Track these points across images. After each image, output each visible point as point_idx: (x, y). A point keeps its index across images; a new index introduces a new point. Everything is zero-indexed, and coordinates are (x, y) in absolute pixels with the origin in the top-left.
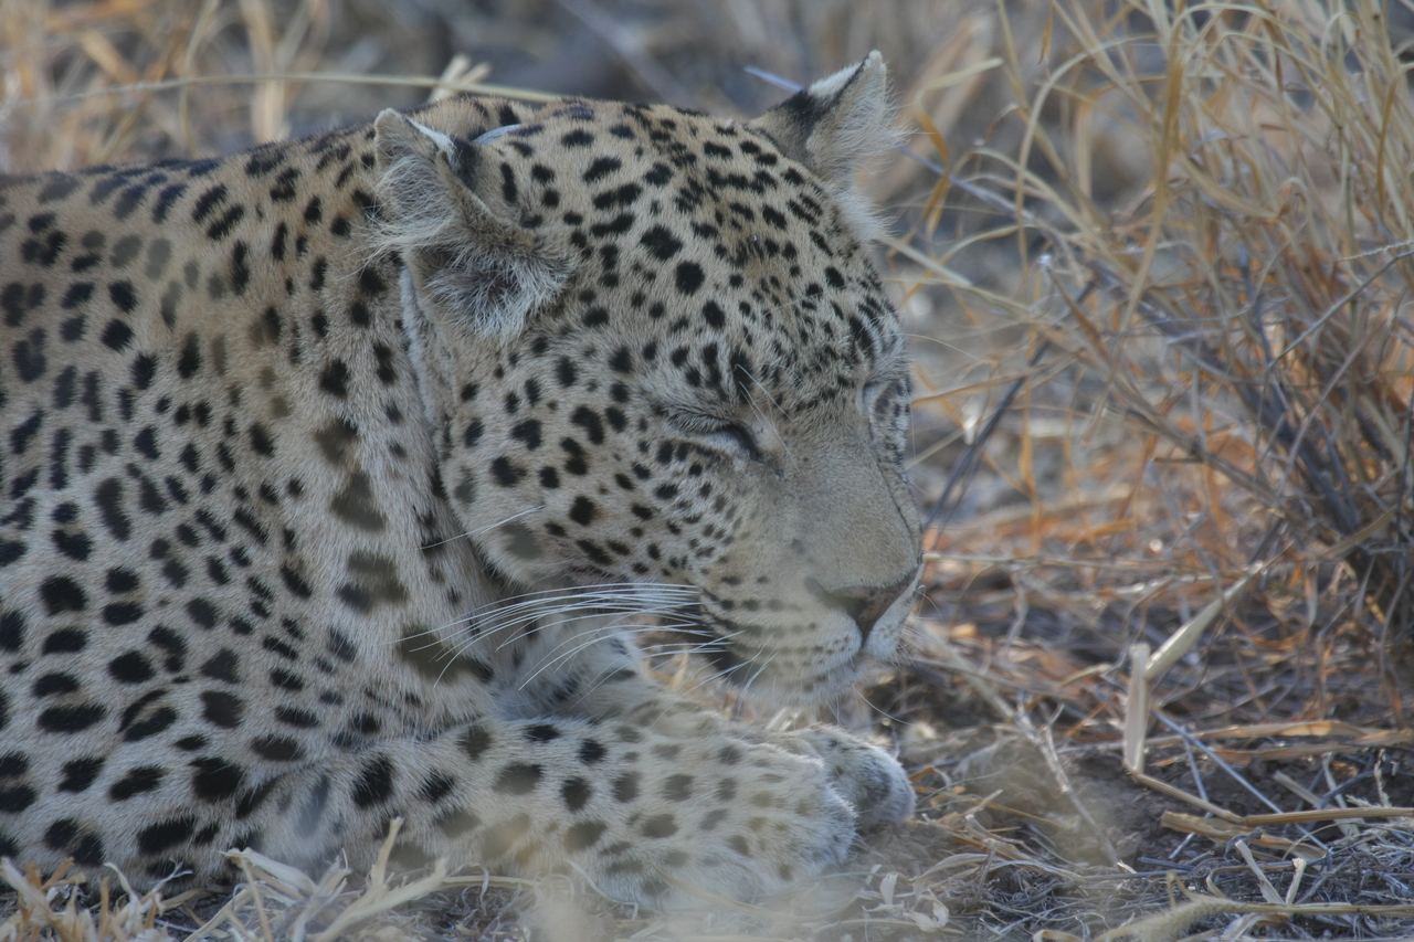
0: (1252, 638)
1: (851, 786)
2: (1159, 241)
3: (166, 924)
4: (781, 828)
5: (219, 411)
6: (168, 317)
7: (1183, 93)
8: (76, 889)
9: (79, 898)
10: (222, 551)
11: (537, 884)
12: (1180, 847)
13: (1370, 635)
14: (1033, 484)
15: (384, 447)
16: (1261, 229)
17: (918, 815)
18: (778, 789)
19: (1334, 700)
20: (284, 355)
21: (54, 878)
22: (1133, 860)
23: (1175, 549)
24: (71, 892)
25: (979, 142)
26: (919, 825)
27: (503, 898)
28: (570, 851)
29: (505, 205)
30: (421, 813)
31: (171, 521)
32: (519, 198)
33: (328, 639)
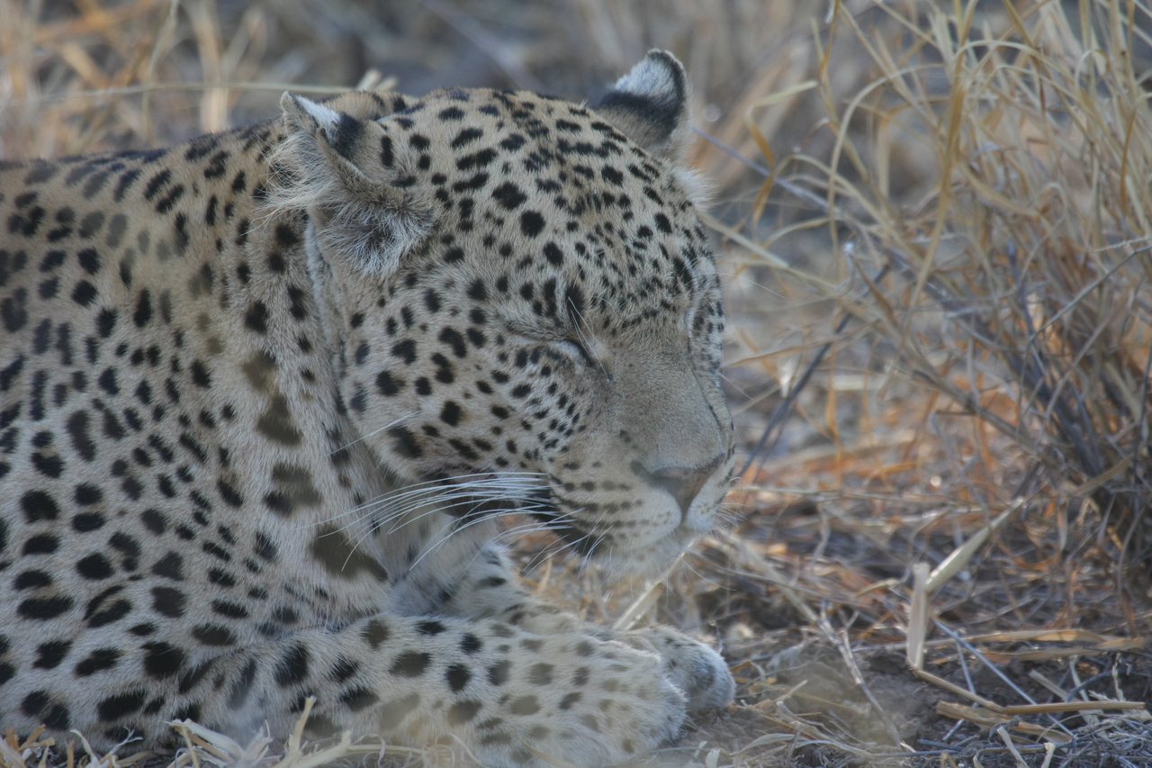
0: (1012, 561)
1: (682, 676)
2: (942, 233)
4: (625, 708)
5: (167, 353)
6: (126, 277)
7: (963, 113)
8: (47, 749)
9: (49, 757)
10: (170, 470)
11: (425, 752)
12: (952, 731)
13: (1110, 559)
14: (836, 430)
15: (297, 373)
16: (1027, 225)
17: (738, 701)
18: (623, 677)
19: (1079, 612)
20: (215, 301)
21: (29, 740)
22: (913, 741)
23: (952, 485)
24: (43, 752)
25: (797, 149)
26: (738, 709)
27: (397, 763)
28: (452, 724)
29: (382, 169)
30: (330, 691)
31: (129, 445)
32: (396, 164)
33: (255, 542)
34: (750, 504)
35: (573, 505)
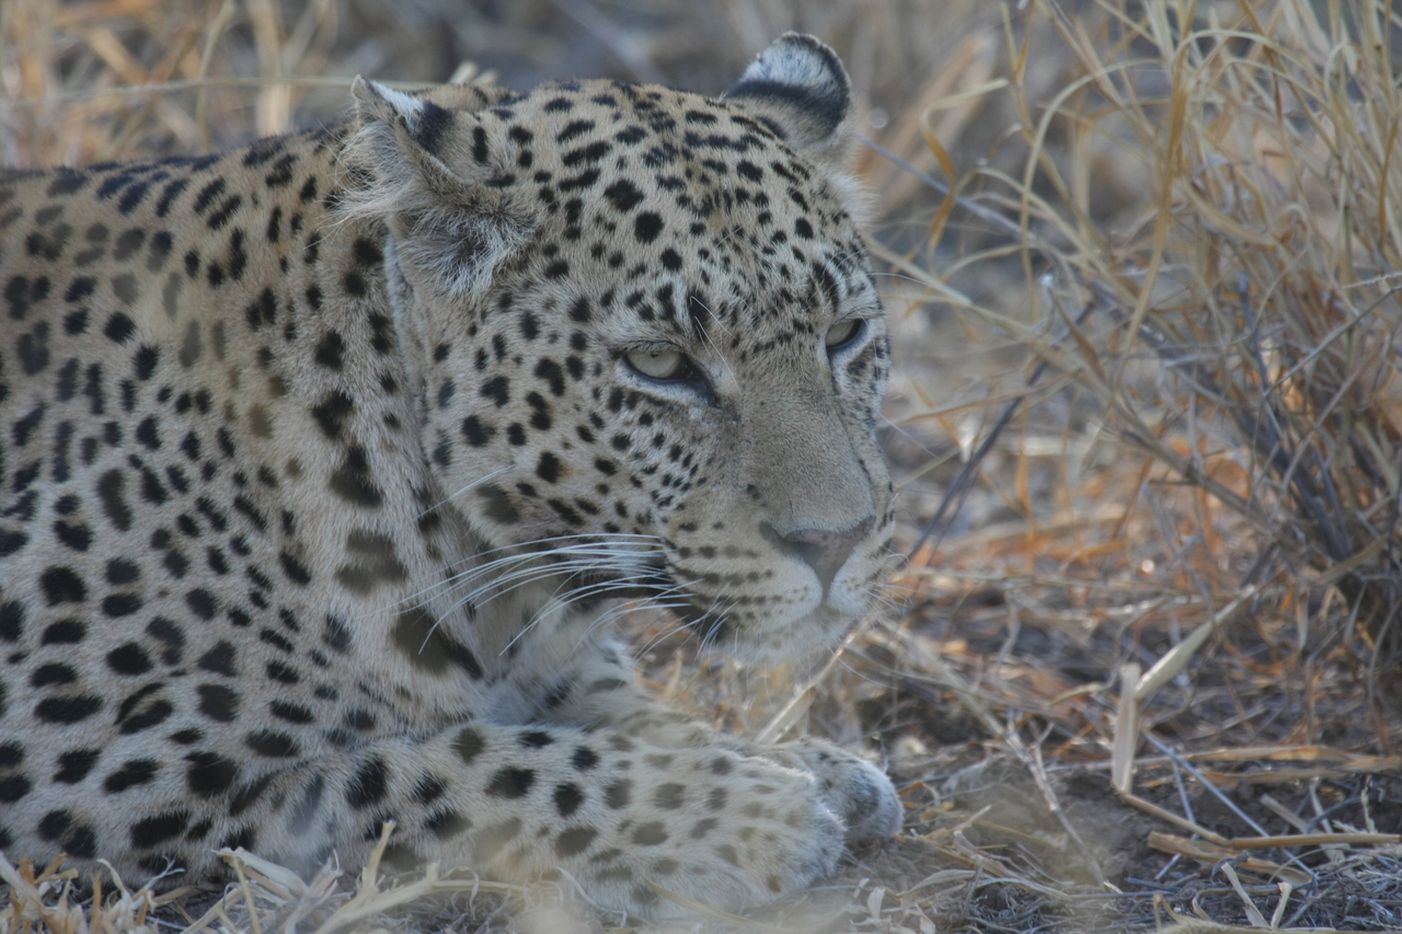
0: (1241, 661)
1: (840, 799)
2: (1160, 264)
3: (157, 921)
4: (771, 838)
5: (219, 398)
7: (1186, 119)
8: (68, 885)
9: (71, 892)
10: (222, 541)
11: (526, 890)
12: (1166, 868)
13: (1359, 661)
14: (1028, 503)
15: (379, 419)
16: (1261, 255)
17: (907, 830)
18: (769, 800)
19: (1321, 725)
20: (278, 331)
21: (47, 871)
22: (1119, 880)
23: (1168, 569)
24: (63, 887)
25: (982, 162)
26: (908, 840)
27: (493, 903)
28: (560, 856)
29: (474, 166)
30: (413, 814)
31: (172, 511)
32: (491, 159)
33: (325, 627)
34: (923, 591)
35: (690, 575)
